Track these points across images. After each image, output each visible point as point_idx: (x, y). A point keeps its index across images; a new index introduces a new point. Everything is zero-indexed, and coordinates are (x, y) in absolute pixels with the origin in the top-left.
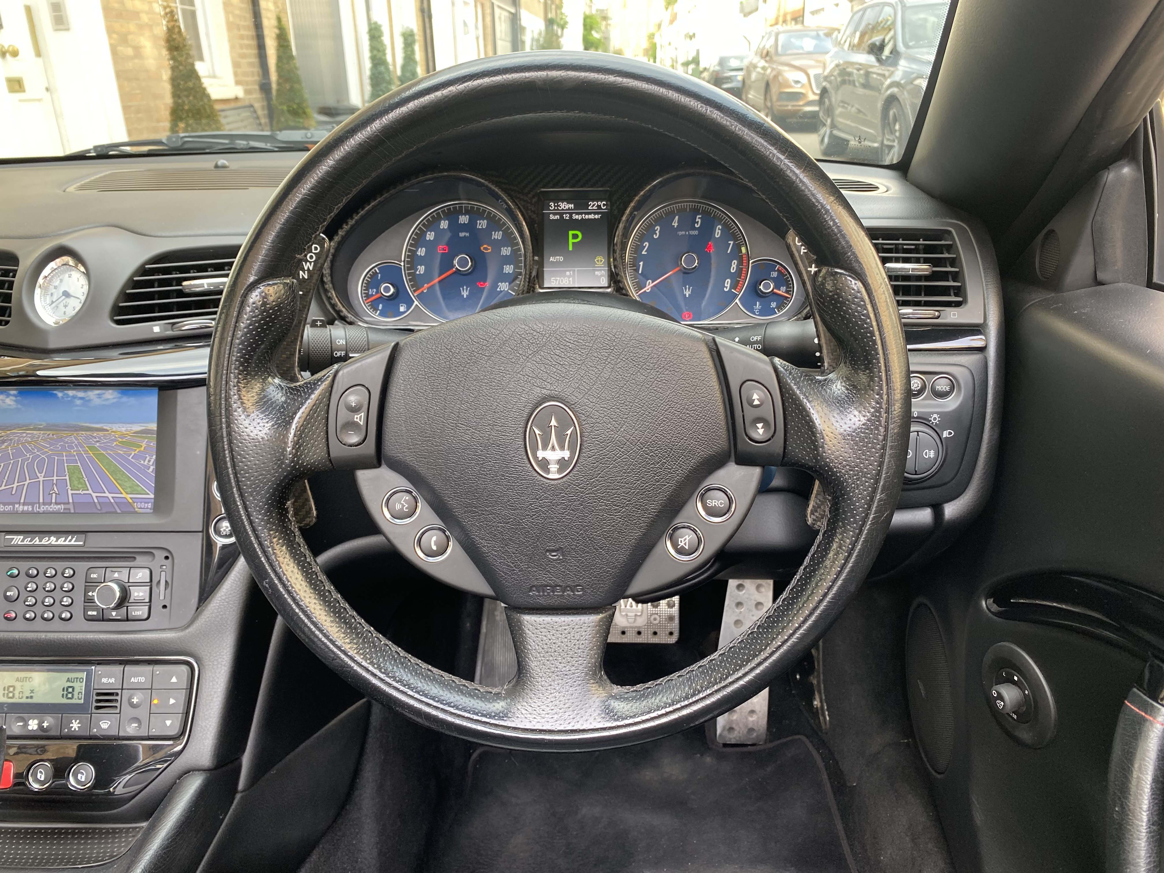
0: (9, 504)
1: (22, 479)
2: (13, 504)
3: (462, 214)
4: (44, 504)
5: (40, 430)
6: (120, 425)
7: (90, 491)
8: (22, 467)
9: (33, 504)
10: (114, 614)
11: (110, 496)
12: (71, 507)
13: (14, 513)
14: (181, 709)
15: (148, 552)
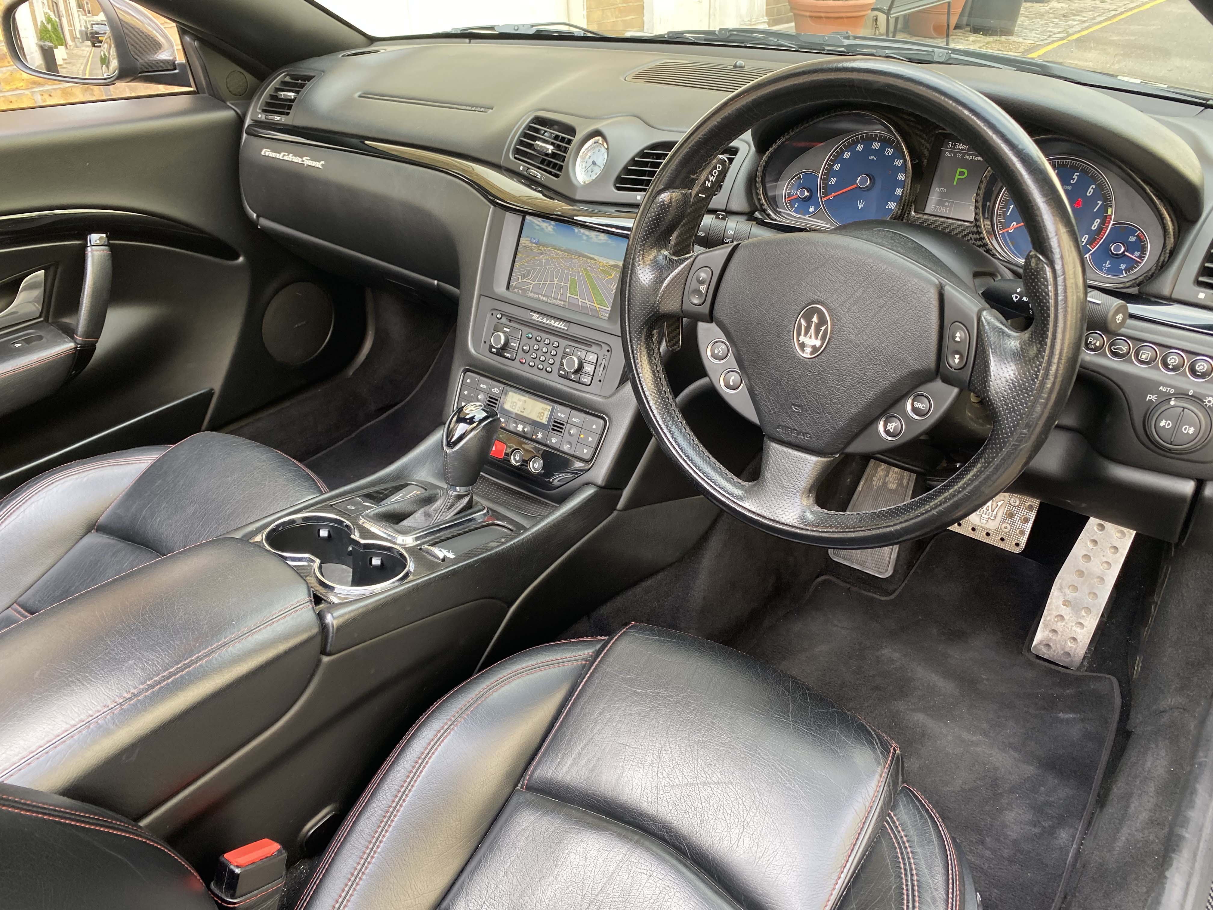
0: (537, 293)
1: (546, 280)
2: (538, 294)
3: (876, 141)
4: (554, 298)
5: (561, 251)
6: (604, 259)
7: (578, 297)
8: (548, 273)
9: (548, 297)
10: (573, 376)
11: (588, 303)
12: (566, 304)
13: (538, 300)
14: (594, 446)
15: (598, 344)
